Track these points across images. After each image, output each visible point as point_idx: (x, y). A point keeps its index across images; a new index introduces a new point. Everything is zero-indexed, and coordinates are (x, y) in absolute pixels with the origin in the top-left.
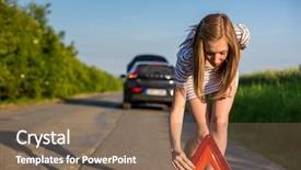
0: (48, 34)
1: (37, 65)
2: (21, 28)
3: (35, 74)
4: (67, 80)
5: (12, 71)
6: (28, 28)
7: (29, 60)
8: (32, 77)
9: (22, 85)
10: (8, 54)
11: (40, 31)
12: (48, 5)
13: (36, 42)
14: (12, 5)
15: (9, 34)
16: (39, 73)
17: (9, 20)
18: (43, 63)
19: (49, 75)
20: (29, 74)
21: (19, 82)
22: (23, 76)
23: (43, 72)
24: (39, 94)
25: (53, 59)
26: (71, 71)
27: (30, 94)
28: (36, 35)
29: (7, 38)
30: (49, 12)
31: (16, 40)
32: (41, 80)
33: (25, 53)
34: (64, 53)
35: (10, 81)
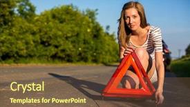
0: (96, 26)
1: (89, 43)
2: (80, 22)
3: (88, 48)
4: (108, 54)
5: (74, 46)
6: (84, 23)
7: (84, 40)
8: (86, 50)
9: (80, 54)
10: (72, 36)
11: (91, 25)
12: (97, 10)
13: (89, 30)
14: (75, 10)
15: (73, 25)
16: (90, 48)
17: (74, 18)
18: (92, 42)
19: (96, 50)
20: (84, 48)
21: (78, 52)
22: (80, 49)
23: (92, 48)
24: (90, 60)
25: (99, 41)
26: (111, 49)
27: (85, 59)
28: (89, 27)
29: (72, 28)
30: (97, 14)
31: (76, 29)
32: (91, 52)
33: (82, 37)
34: (107, 38)
35: (73, 51)
